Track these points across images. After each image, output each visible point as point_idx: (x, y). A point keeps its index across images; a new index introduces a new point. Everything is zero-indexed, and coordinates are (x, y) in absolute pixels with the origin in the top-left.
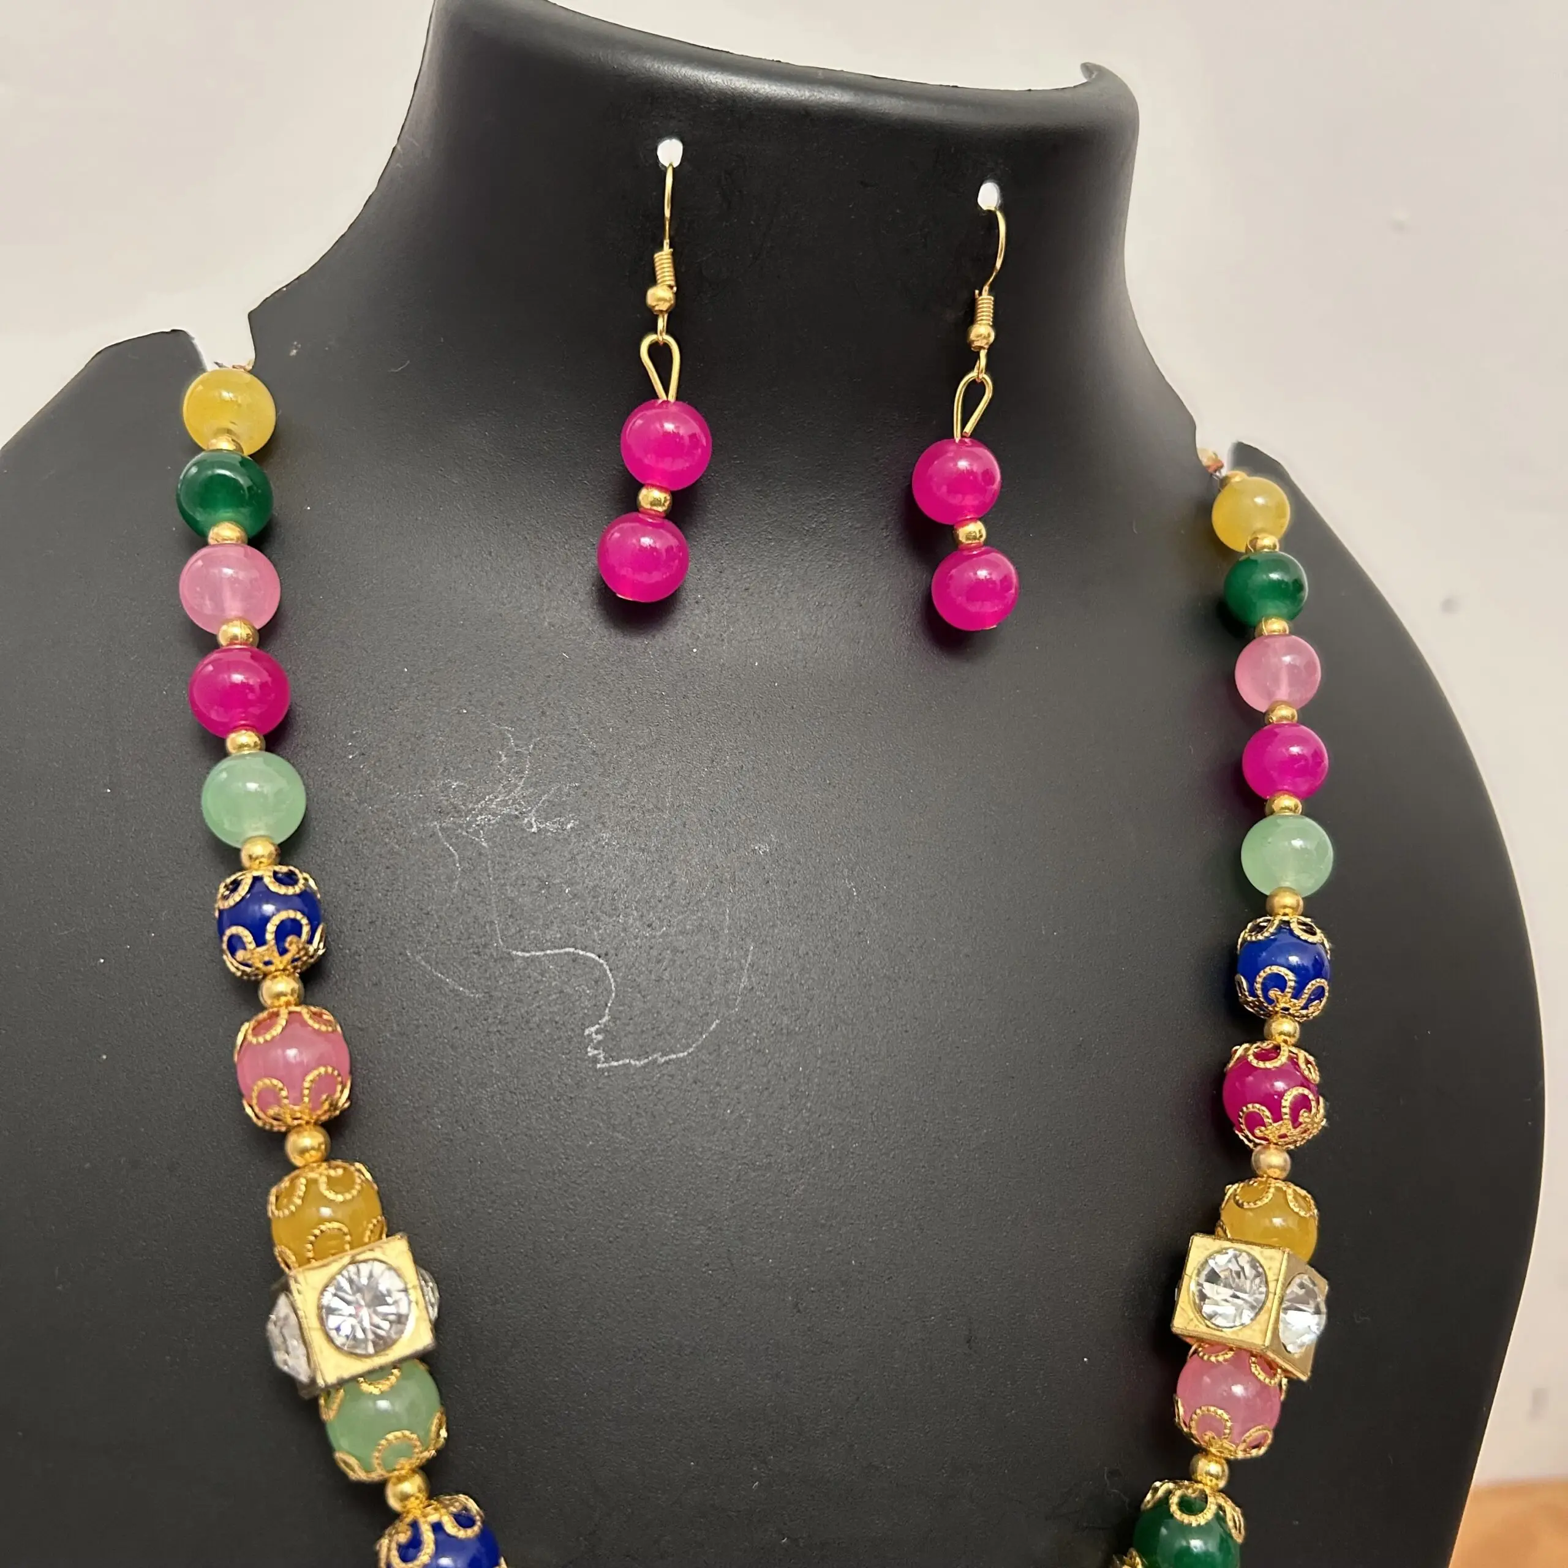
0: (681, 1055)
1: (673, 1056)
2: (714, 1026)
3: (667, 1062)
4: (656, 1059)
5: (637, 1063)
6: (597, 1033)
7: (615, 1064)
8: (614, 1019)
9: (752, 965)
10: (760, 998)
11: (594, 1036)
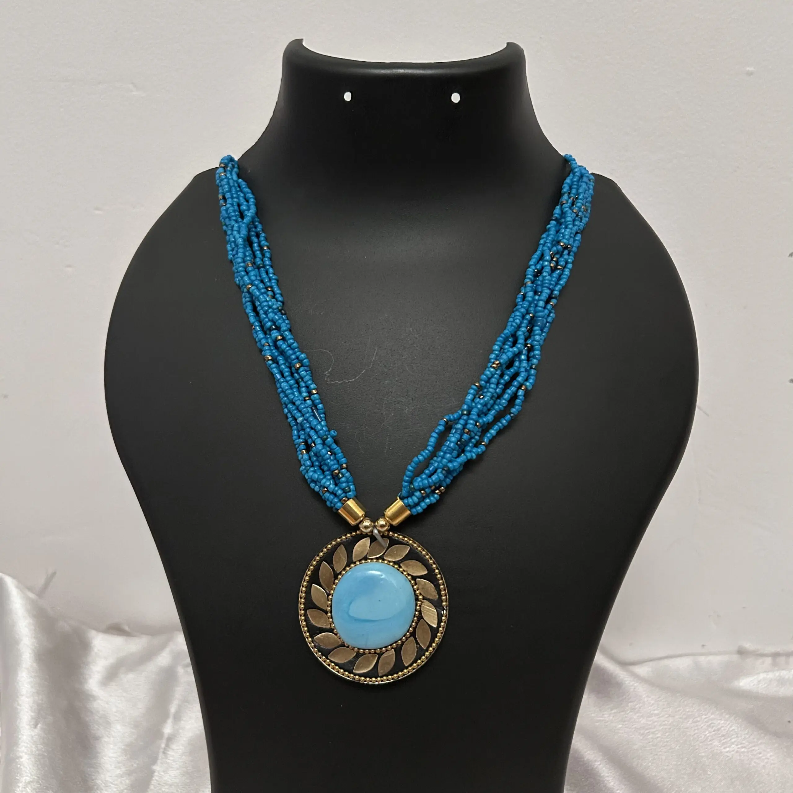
0: (353, 380)
1: (350, 380)
2: (363, 372)
3: (348, 382)
4: (345, 382)
5: (340, 382)
6: (328, 373)
7: (332, 382)
8: (333, 369)
9: (376, 354)
10: (379, 364)
11: (327, 375)
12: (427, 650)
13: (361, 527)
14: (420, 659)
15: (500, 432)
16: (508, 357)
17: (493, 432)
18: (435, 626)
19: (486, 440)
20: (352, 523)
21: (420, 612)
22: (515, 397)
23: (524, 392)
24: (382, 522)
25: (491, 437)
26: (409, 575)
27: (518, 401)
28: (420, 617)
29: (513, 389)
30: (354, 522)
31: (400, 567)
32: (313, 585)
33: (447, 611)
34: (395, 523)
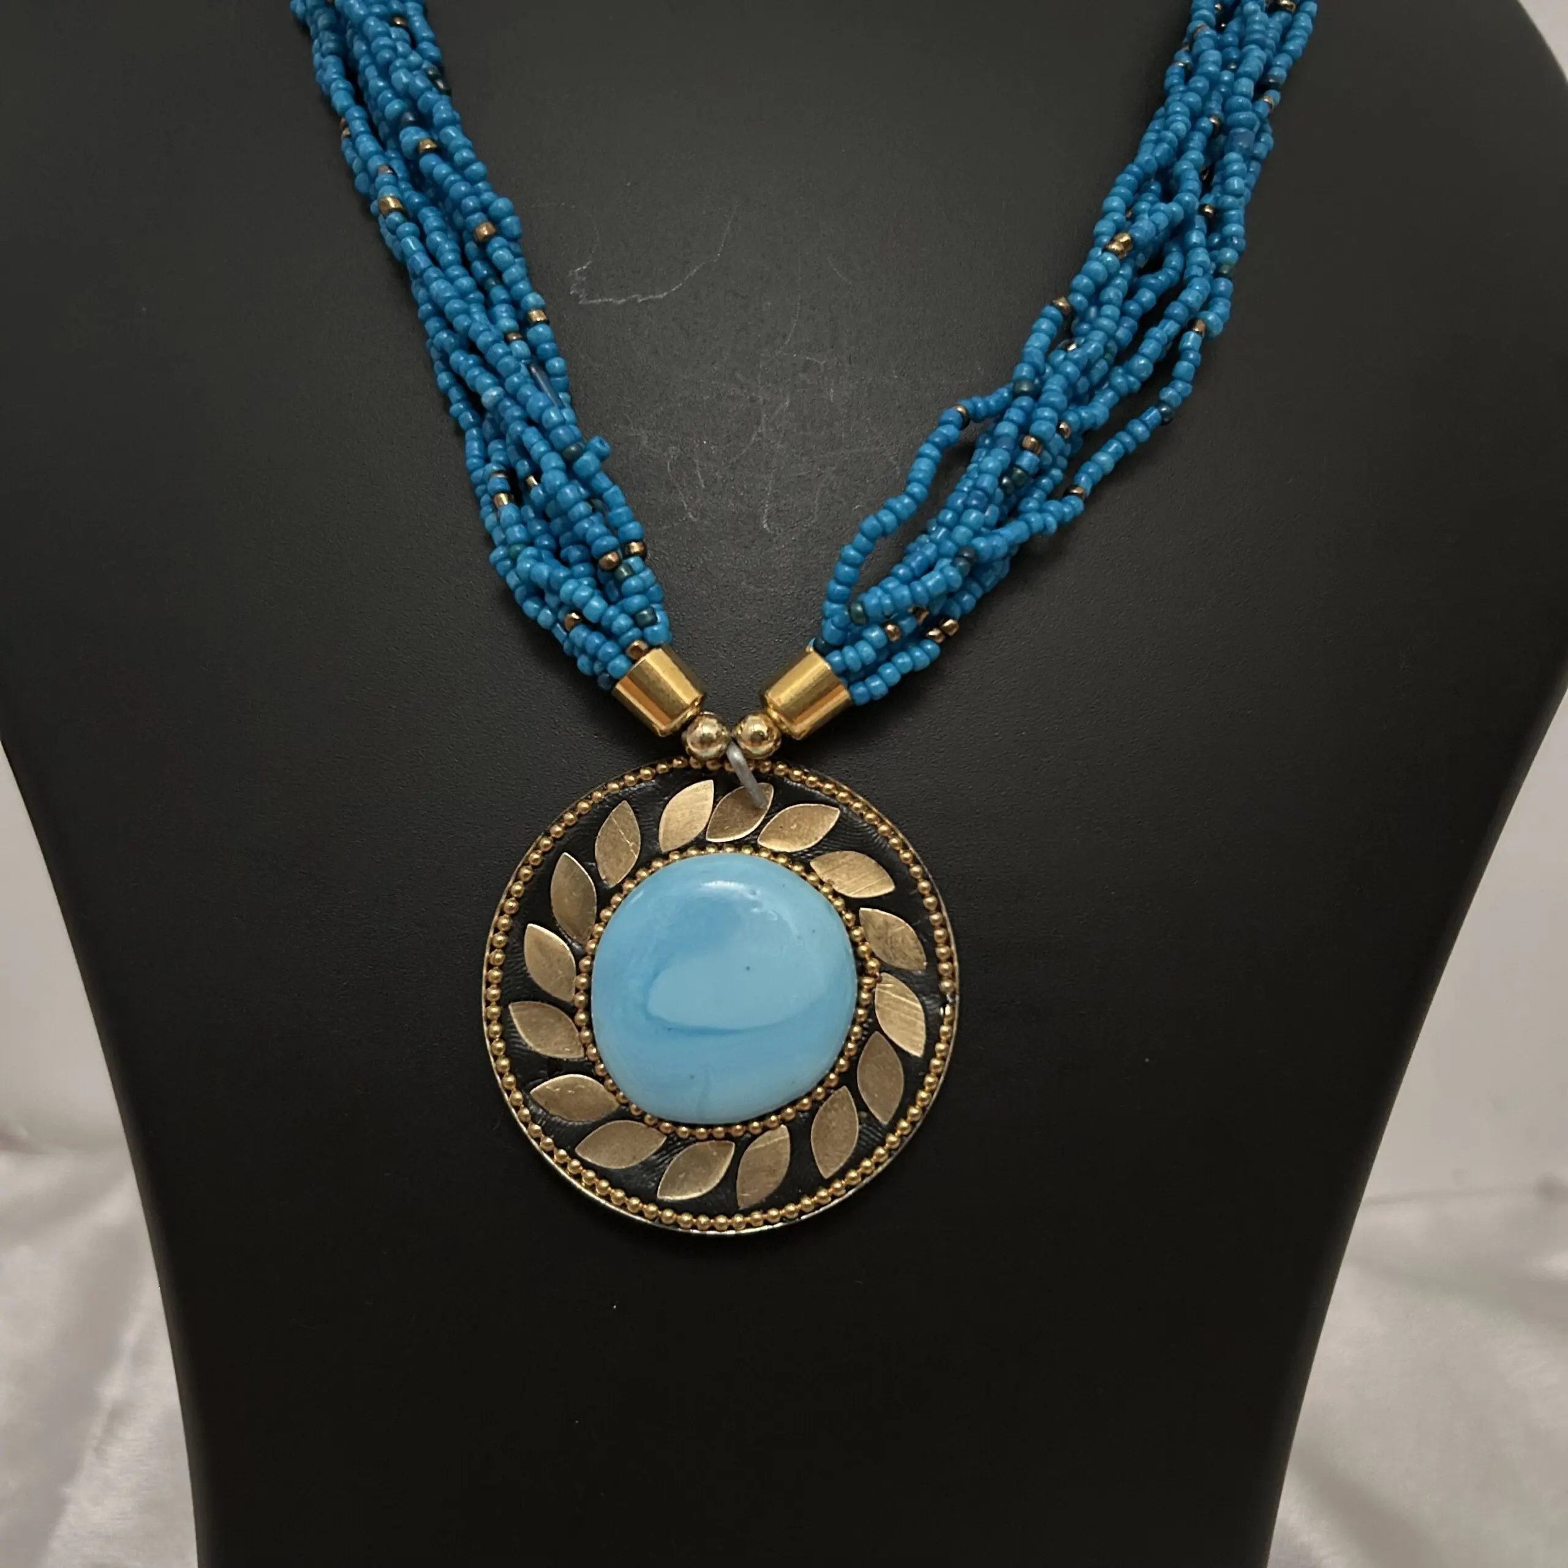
0: (661, 296)
1: (651, 297)
3: (645, 302)
4: (636, 299)
5: (619, 301)
6: (580, 275)
7: (596, 301)
8: (596, 263)
9: (735, 219)
11: (577, 277)
12: (892, 1128)
13: (690, 740)
14: (869, 1156)
15: (1125, 464)
16: (1157, 226)
17: (1105, 458)
18: (917, 1053)
19: (1084, 482)
20: (661, 725)
21: (871, 1009)
22: (1173, 352)
23: (1200, 339)
24: (755, 725)
25: (1098, 477)
26: (836, 894)
27: (1184, 367)
28: (872, 1027)
29: (1170, 327)
30: (664, 723)
31: (809, 870)
32: (530, 925)
33: (953, 1009)
34: (801, 727)
